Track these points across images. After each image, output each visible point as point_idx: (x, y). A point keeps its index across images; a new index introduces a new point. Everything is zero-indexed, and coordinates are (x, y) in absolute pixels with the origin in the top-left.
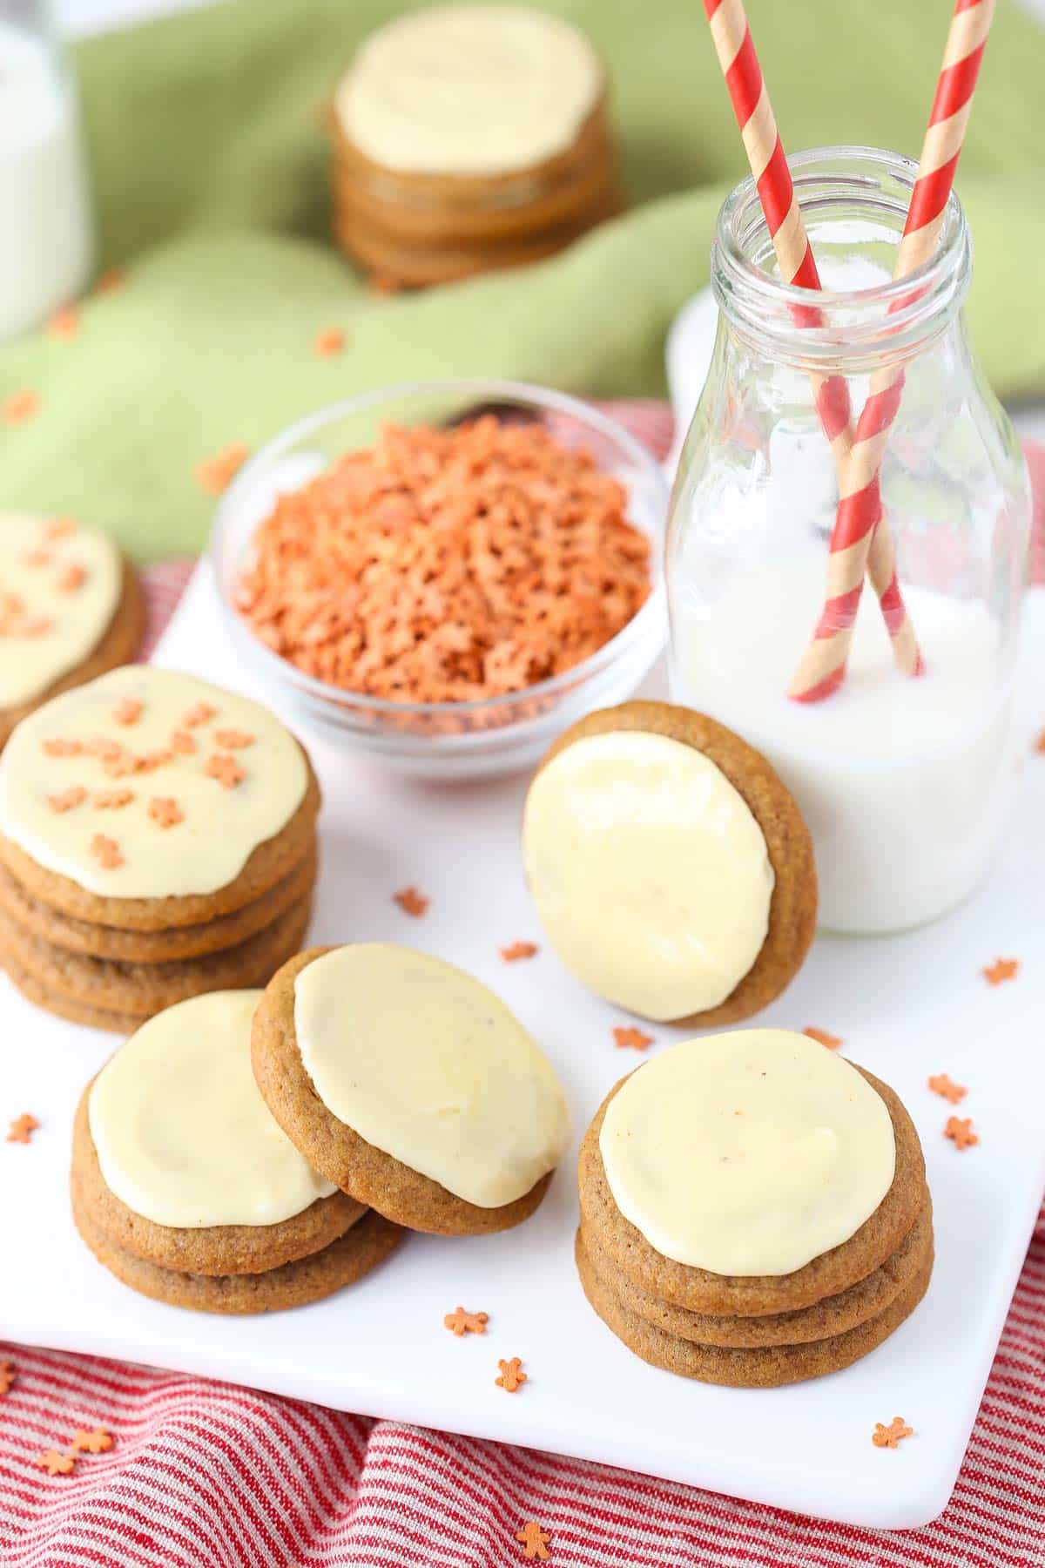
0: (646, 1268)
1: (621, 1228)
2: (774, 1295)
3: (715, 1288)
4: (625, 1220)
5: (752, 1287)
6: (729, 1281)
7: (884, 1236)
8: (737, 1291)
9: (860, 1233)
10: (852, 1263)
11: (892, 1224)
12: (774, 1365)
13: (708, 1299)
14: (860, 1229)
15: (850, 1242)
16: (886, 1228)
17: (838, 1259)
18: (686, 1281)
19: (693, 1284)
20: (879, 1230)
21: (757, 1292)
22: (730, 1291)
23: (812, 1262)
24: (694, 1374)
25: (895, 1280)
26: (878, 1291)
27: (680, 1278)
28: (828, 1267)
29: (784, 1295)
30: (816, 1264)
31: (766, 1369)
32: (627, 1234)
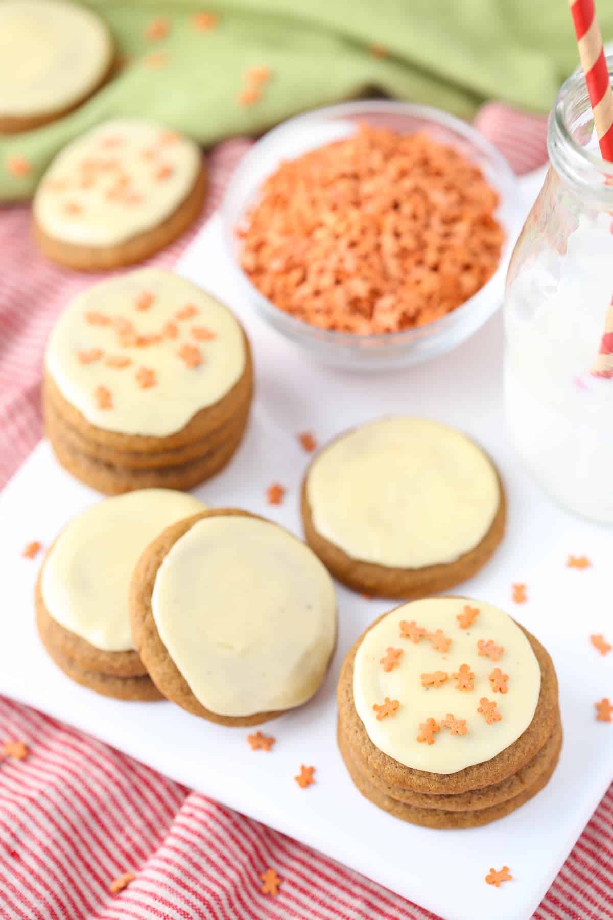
0: (363, 749)
1: (354, 720)
2: (437, 785)
3: (401, 773)
4: (358, 716)
5: (425, 777)
6: (411, 771)
7: (517, 759)
8: (414, 778)
9: (501, 755)
10: (491, 774)
11: (523, 752)
13: (396, 778)
14: (501, 753)
15: (493, 760)
16: (518, 754)
17: (482, 770)
18: (385, 763)
19: (388, 766)
20: (514, 755)
21: (427, 781)
22: (411, 777)
23: (466, 769)
25: (522, 782)
26: (510, 787)
27: (382, 762)
28: (475, 774)
29: (443, 786)
30: (467, 771)
32: (357, 724)
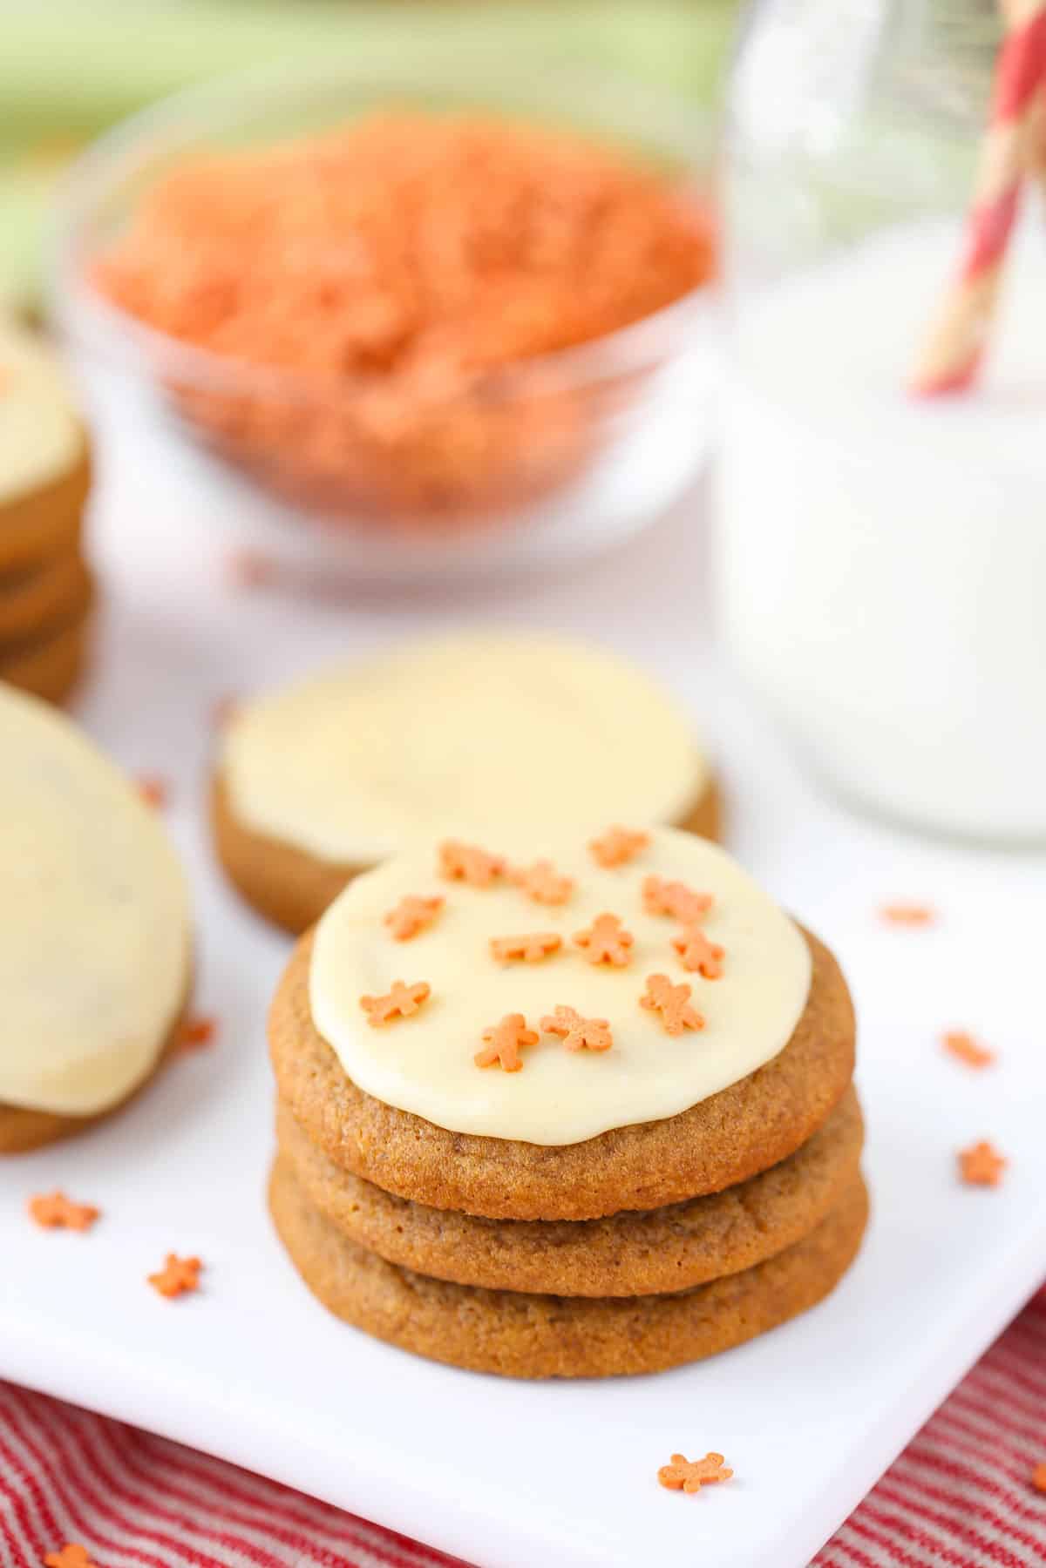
0: (330, 1109)
1: (309, 1048)
2: (529, 1178)
3: (429, 1152)
4: (321, 1040)
5: (494, 1159)
6: (457, 1140)
7: (745, 1128)
8: (465, 1162)
9: (700, 1109)
10: (675, 1156)
11: (763, 1115)
12: (527, 1334)
13: (416, 1169)
14: (699, 1104)
15: (679, 1119)
16: (750, 1118)
17: (651, 1142)
18: (389, 1134)
19: (397, 1140)
20: (737, 1116)
21: (500, 1168)
22: (457, 1160)
23: (606, 1135)
24: (394, 1334)
25: (760, 1226)
26: (726, 1237)
27: (380, 1129)
28: (630, 1150)
29: (544, 1181)
30: (609, 1139)
31: (511, 1338)
32: (317, 1057)
